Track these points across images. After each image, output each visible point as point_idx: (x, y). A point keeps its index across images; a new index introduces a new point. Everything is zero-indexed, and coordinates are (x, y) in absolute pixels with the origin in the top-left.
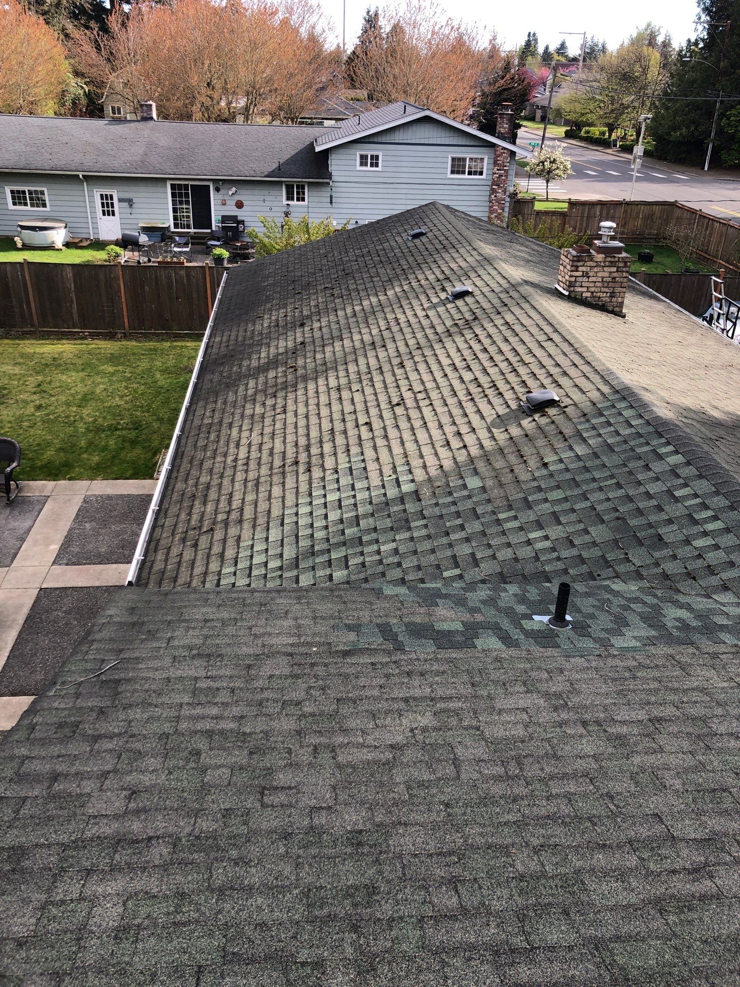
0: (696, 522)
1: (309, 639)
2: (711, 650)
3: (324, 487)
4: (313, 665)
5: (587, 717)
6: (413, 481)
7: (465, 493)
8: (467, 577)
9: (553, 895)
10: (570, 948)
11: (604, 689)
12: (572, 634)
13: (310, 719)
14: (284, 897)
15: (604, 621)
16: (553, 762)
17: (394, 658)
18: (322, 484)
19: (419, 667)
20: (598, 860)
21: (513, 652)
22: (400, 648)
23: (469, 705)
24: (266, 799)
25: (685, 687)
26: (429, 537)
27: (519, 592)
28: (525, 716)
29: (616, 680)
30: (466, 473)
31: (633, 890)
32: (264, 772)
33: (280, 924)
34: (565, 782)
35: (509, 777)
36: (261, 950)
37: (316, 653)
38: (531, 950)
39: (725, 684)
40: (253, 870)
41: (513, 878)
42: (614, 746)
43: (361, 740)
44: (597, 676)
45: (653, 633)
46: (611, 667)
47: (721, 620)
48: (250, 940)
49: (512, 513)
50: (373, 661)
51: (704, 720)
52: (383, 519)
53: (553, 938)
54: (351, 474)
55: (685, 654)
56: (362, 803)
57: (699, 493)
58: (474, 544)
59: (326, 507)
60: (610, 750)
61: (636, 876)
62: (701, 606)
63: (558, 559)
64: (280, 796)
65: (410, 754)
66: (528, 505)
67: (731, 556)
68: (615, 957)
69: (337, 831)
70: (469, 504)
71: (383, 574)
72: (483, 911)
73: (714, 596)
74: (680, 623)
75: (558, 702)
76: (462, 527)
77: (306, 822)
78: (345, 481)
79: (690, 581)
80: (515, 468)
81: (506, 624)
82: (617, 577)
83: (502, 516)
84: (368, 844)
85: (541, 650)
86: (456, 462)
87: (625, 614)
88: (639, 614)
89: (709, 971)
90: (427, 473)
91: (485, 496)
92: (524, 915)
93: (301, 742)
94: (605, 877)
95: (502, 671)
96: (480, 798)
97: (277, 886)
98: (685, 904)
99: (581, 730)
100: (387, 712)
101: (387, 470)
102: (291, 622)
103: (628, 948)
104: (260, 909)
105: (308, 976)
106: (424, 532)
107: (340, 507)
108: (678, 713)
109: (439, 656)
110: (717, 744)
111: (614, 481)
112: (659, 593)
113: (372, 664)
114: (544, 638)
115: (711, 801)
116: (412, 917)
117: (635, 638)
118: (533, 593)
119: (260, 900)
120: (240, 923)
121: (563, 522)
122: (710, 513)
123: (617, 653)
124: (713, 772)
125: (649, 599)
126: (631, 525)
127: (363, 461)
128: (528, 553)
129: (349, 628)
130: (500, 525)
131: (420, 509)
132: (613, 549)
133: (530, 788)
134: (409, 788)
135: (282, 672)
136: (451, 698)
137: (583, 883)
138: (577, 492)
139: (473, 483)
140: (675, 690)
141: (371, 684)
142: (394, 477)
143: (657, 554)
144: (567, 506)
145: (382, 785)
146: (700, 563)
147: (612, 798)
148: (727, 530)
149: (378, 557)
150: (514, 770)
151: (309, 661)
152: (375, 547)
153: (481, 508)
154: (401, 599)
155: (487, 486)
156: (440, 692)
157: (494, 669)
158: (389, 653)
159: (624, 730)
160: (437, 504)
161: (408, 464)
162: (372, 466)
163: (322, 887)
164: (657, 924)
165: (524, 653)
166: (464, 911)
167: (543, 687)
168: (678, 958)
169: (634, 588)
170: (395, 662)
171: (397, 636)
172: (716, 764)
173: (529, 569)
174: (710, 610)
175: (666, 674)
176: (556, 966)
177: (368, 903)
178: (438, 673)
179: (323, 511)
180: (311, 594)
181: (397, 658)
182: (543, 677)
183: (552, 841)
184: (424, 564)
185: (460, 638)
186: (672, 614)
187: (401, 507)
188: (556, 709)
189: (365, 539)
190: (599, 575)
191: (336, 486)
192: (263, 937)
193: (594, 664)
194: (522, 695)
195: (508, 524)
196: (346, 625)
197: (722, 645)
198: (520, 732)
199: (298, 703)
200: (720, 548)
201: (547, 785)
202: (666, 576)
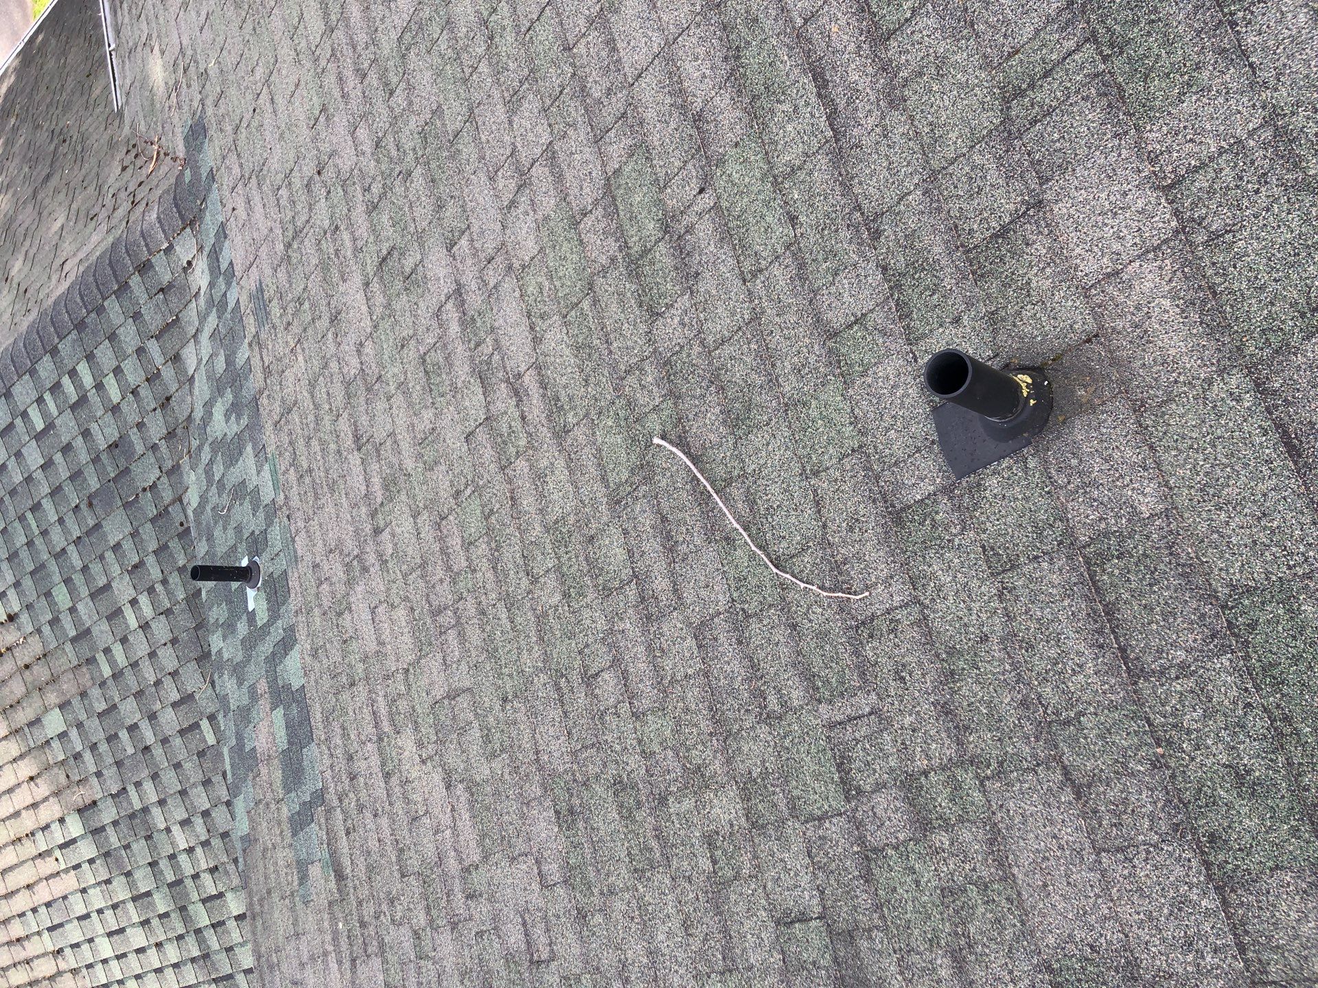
0: (83, 400)
1: (328, 938)
2: (260, 376)
3: (90, 966)
4: (363, 925)
5: (368, 528)
6: (62, 820)
7: (74, 733)
8: (211, 709)
9: (577, 557)
10: (626, 533)
11: (330, 509)
12: (266, 556)
13: (434, 912)
14: (650, 904)
15: (243, 513)
16: (430, 568)
17: (336, 803)
18: (84, 971)
19: (341, 764)
20: (529, 505)
21: (301, 634)
22: (319, 796)
23: (379, 687)
24: (544, 956)
25: (312, 407)
26: (155, 777)
27: (219, 633)
28: (381, 610)
29: (316, 494)
30: (40, 736)
31: (552, 464)
32: (512, 966)
33: (680, 902)
34: (451, 551)
35: (458, 623)
36: (711, 922)
37: (346, 922)
38: (637, 577)
39: (301, 358)
40: (630, 954)
41: (569, 606)
42: (398, 492)
43: (448, 832)
44: (316, 519)
45: (249, 449)
46: (301, 501)
47: (220, 364)
48: (705, 939)
49: (101, 657)
50: (343, 833)
51: (348, 384)
52: (133, 855)
53: (620, 554)
54: (61, 925)
55: (270, 408)
56: (523, 816)
57: (34, 396)
58: (158, 706)
59: (124, 955)
60: (403, 497)
61: (537, 461)
62: (206, 388)
63: (164, 582)
64: (536, 936)
65: (454, 759)
66: (84, 634)
67: (130, 351)
68: (623, 480)
69: (561, 844)
70: (93, 724)
71: (225, 835)
72: (610, 637)
73: (191, 372)
74: (231, 415)
75: (356, 568)
76: (133, 728)
77: (560, 891)
78: (74, 933)
79: (173, 402)
80: (21, 663)
81: (266, 648)
82: (180, 500)
83: (107, 671)
84: (570, 800)
85: (292, 595)
86: (22, 756)
87: (228, 487)
88: (227, 467)
89: (615, 376)
90: (46, 799)
91: (76, 702)
92: (604, 589)
93: (465, 920)
94: (545, 497)
95: (328, 646)
96: (488, 658)
97: (641, 916)
98: (554, 406)
99: (386, 535)
100: (408, 801)
101: (48, 866)
102: (309, 971)
103: (611, 466)
104: (669, 934)
105: (725, 852)
106: (148, 786)
107: (121, 931)
108: (345, 415)
109: (323, 738)
110: (373, 368)
111: (29, 515)
112: (195, 443)
113: (348, 833)
114: (277, 592)
115: (439, 375)
116: (635, 728)
117: (259, 473)
118: (218, 613)
119: (661, 937)
120: (690, 958)
121: (105, 581)
122: (66, 381)
123: (282, 494)
124: (406, 373)
125: (206, 455)
126: (98, 486)
127: (34, 910)
128: (161, 625)
129: (303, 878)
130: (121, 672)
131: (110, 800)
132: (140, 508)
133: (465, 594)
134: (494, 755)
135: (379, 970)
136: (374, 713)
137: (556, 522)
138: (53, 567)
139: (54, 723)
140: (318, 420)
141: (375, 831)
142: (57, 853)
143: (139, 448)
144: (78, 579)
145: (497, 793)
146: (144, 392)
147: (458, 493)
148: (90, 357)
149: (199, 850)
150: (447, 618)
151: (358, 931)
152: (183, 858)
153: (96, 705)
154: (252, 804)
155: (57, 701)
156: (370, 730)
157: (328, 658)
158: (329, 811)
159: (376, 481)
160: (99, 774)
161: (33, 834)
162: (43, 893)
163: (629, 854)
164: (580, 434)
165: (302, 618)
166: (616, 662)
167: (341, 589)
168: (609, 411)
169: (193, 476)
170: (341, 801)
171: (305, 803)
172: (396, 370)
173: (185, 621)
174: (208, 378)
175: (300, 431)
176: (646, 547)
177: (633, 788)
178: (345, 735)
179: (132, 957)
180: (263, 949)
181: (335, 798)
182: (327, 589)
183: (520, 561)
184: (201, 776)
185: (295, 711)
186: (220, 425)
187: (110, 831)
188: (365, 570)
189: (170, 878)
190: (182, 524)
191: (85, 947)
192: (698, 922)
193: (301, 524)
194: (355, 616)
195: (119, 661)
196: (300, 884)
197: (252, 362)
198: (401, 613)
199: (416, 935)
200: (118, 367)
201: (458, 574)
202: (170, 435)
